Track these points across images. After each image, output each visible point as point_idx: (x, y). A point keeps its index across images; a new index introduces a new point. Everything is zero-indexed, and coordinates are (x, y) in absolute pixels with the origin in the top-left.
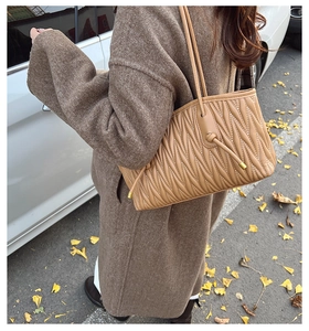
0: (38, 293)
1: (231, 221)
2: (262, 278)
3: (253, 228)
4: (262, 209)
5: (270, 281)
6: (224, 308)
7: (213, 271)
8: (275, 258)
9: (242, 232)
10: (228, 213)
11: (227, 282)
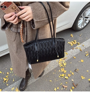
0: (12, 68)
1: (75, 58)
2: (82, 76)
3: (82, 61)
4: (87, 55)
5: (84, 78)
6: (67, 83)
7: (66, 71)
8: (88, 71)
9: (78, 61)
10: (75, 55)
11: (69, 75)
